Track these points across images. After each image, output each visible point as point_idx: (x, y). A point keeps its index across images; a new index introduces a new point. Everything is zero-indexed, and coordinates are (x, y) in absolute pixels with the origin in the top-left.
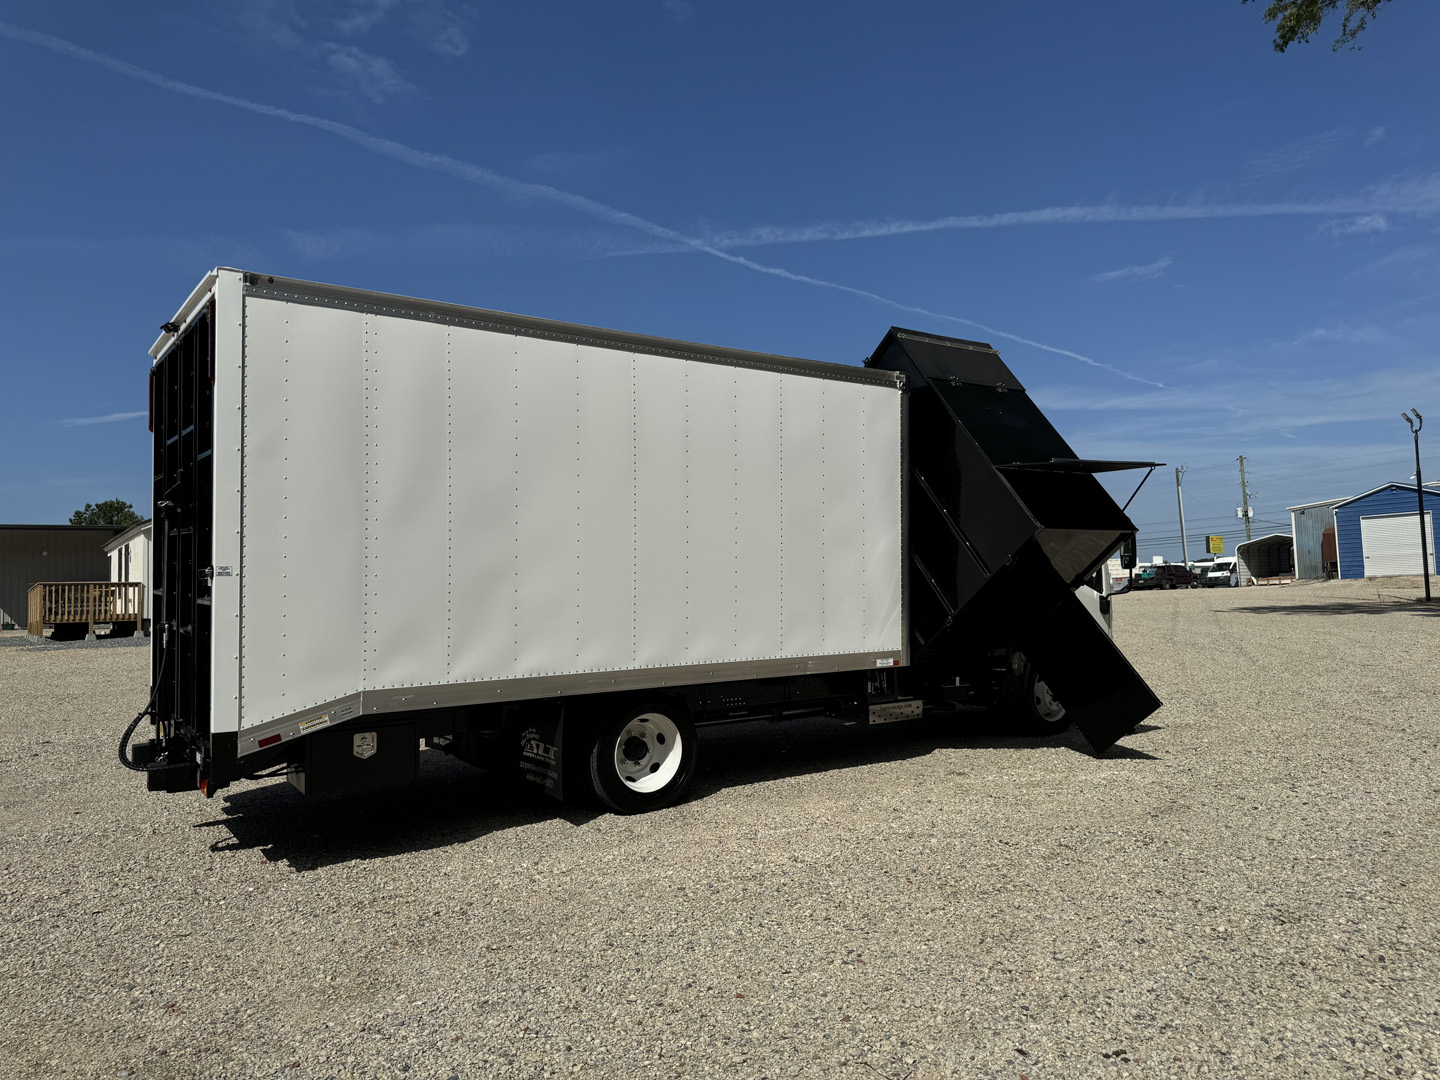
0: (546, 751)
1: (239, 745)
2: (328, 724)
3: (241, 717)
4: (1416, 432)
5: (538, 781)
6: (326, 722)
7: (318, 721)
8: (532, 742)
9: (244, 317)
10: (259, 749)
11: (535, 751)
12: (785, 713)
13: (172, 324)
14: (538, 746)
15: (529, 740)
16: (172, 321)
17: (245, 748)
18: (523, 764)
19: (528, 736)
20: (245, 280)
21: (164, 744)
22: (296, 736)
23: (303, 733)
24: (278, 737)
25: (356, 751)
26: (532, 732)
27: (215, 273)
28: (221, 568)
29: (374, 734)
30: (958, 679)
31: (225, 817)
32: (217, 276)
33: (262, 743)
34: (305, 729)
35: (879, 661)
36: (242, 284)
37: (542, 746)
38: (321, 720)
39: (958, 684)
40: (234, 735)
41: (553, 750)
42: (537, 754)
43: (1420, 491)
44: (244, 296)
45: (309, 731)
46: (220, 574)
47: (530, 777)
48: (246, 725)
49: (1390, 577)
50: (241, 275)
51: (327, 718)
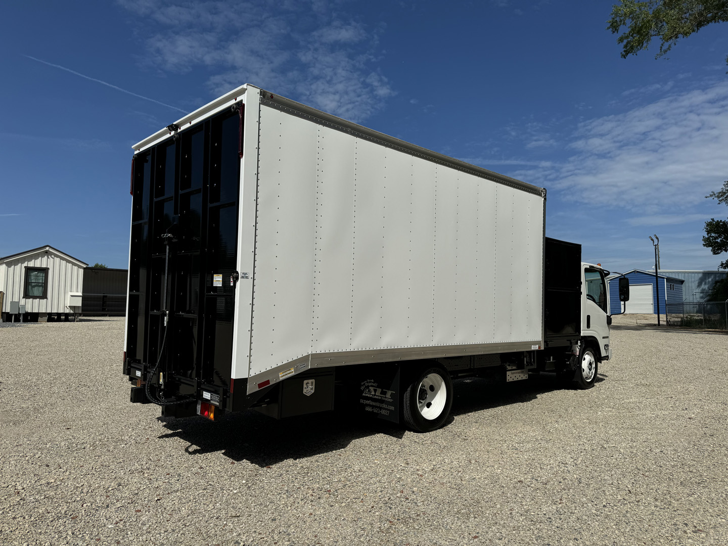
0: (383, 393)
1: (248, 387)
2: (293, 374)
3: (250, 369)
4: (656, 245)
5: (375, 411)
6: (292, 372)
7: (288, 372)
8: (370, 388)
9: (260, 117)
10: (258, 389)
11: (373, 393)
12: (459, 375)
13: (175, 125)
14: (375, 391)
15: (368, 387)
16: (175, 123)
17: (251, 389)
18: (362, 401)
19: (366, 384)
20: (261, 95)
21: (162, 387)
22: (278, 381)
23: (281, 379)
24: (268, 382)
25: (305, 391)
26: (370, 382)
27: (245, 86)
28: (243, 273)
29: (314, 380)
30: (552, 357)
31: (170, 432)
32: (246, 89)
33: (260, 385)
34: (282, 376)
35: (533, 346)
36: (259, 96)
37: (379, 390)
38: (290, 371)
39: (551, 361)
40: (246, 379)
41: (389, 393)
42: (375, 395)
43: (656, 276)
44: (260, 104)
45: (284, 378)
46: (243, 277)
47: (368, 409)
48: (252, 374)
49: (633, 314)
50: (259, 91)
51: (293, 370)
